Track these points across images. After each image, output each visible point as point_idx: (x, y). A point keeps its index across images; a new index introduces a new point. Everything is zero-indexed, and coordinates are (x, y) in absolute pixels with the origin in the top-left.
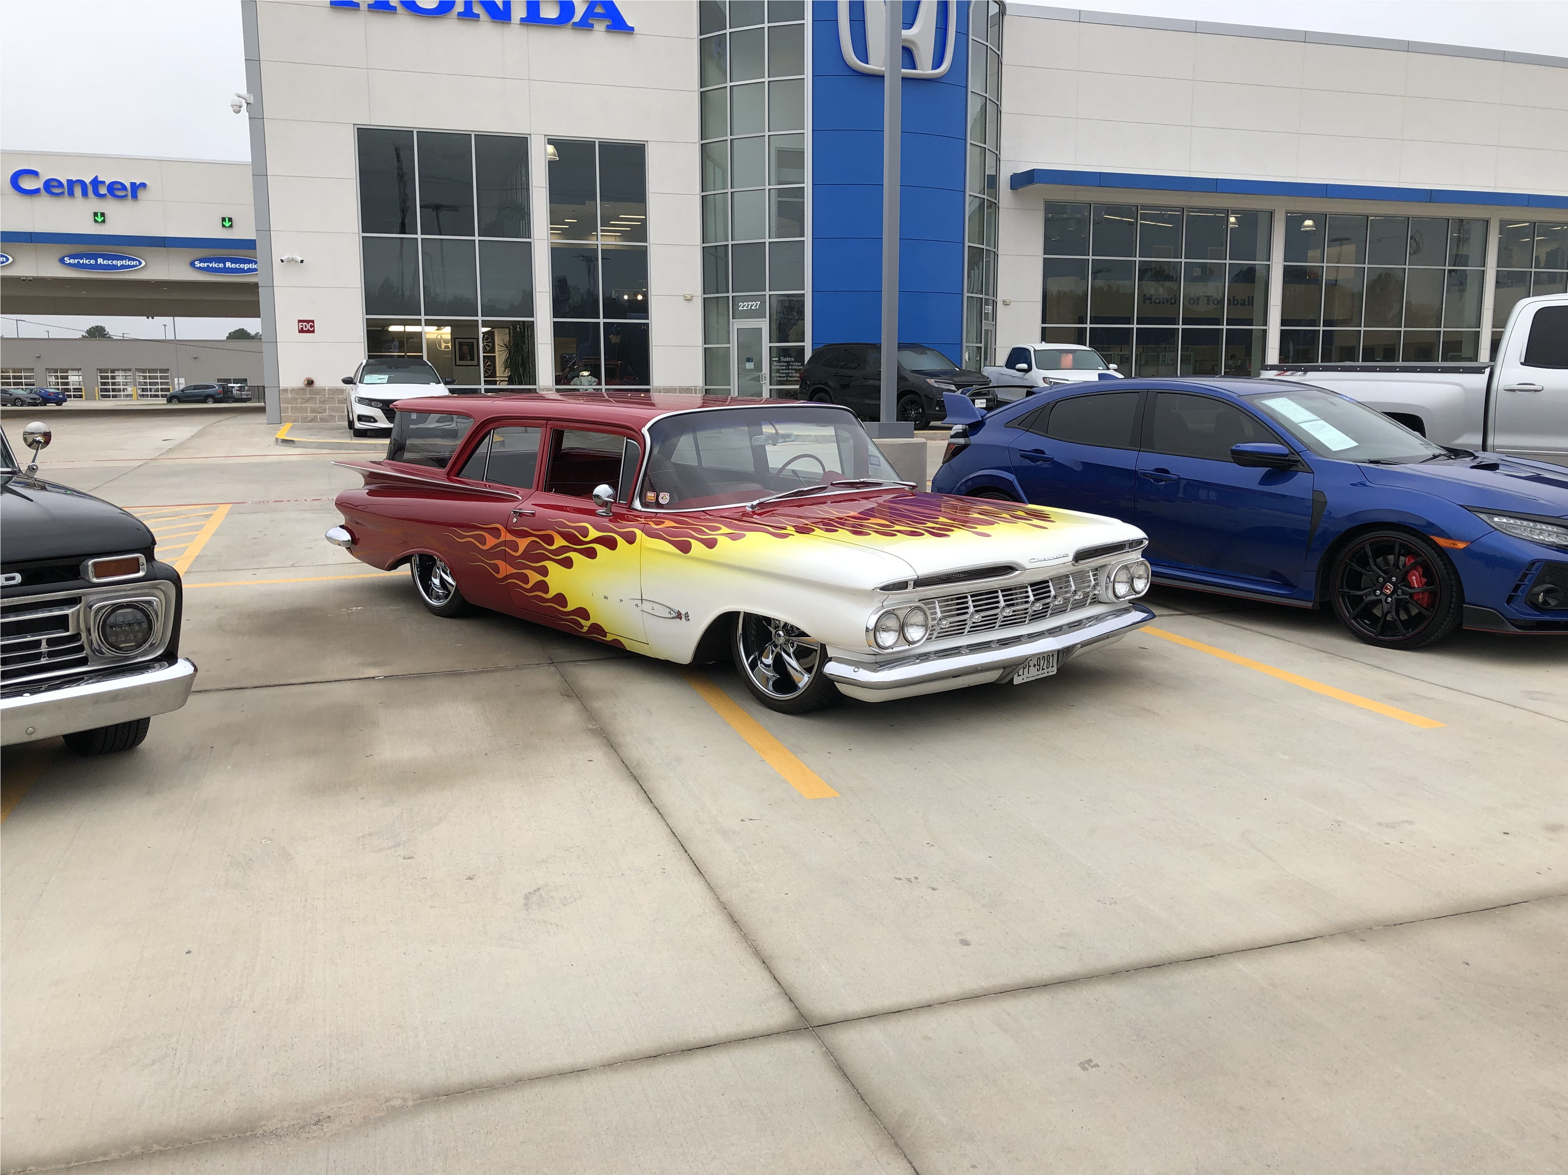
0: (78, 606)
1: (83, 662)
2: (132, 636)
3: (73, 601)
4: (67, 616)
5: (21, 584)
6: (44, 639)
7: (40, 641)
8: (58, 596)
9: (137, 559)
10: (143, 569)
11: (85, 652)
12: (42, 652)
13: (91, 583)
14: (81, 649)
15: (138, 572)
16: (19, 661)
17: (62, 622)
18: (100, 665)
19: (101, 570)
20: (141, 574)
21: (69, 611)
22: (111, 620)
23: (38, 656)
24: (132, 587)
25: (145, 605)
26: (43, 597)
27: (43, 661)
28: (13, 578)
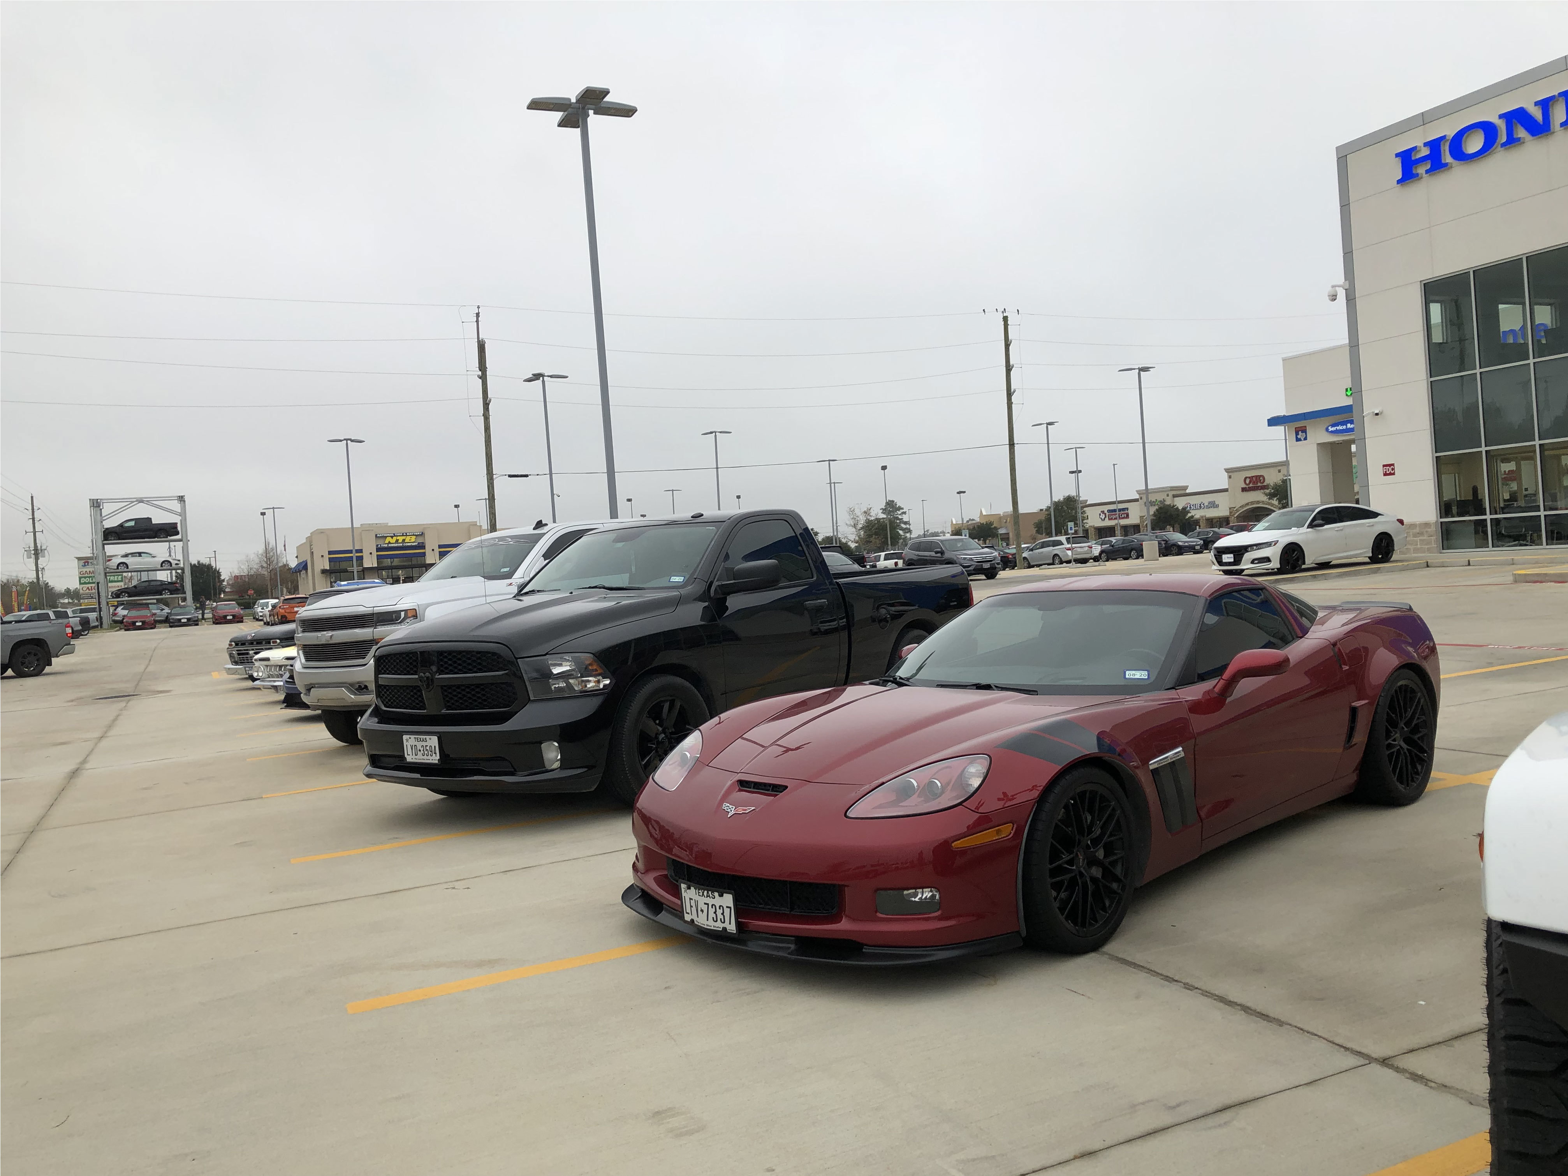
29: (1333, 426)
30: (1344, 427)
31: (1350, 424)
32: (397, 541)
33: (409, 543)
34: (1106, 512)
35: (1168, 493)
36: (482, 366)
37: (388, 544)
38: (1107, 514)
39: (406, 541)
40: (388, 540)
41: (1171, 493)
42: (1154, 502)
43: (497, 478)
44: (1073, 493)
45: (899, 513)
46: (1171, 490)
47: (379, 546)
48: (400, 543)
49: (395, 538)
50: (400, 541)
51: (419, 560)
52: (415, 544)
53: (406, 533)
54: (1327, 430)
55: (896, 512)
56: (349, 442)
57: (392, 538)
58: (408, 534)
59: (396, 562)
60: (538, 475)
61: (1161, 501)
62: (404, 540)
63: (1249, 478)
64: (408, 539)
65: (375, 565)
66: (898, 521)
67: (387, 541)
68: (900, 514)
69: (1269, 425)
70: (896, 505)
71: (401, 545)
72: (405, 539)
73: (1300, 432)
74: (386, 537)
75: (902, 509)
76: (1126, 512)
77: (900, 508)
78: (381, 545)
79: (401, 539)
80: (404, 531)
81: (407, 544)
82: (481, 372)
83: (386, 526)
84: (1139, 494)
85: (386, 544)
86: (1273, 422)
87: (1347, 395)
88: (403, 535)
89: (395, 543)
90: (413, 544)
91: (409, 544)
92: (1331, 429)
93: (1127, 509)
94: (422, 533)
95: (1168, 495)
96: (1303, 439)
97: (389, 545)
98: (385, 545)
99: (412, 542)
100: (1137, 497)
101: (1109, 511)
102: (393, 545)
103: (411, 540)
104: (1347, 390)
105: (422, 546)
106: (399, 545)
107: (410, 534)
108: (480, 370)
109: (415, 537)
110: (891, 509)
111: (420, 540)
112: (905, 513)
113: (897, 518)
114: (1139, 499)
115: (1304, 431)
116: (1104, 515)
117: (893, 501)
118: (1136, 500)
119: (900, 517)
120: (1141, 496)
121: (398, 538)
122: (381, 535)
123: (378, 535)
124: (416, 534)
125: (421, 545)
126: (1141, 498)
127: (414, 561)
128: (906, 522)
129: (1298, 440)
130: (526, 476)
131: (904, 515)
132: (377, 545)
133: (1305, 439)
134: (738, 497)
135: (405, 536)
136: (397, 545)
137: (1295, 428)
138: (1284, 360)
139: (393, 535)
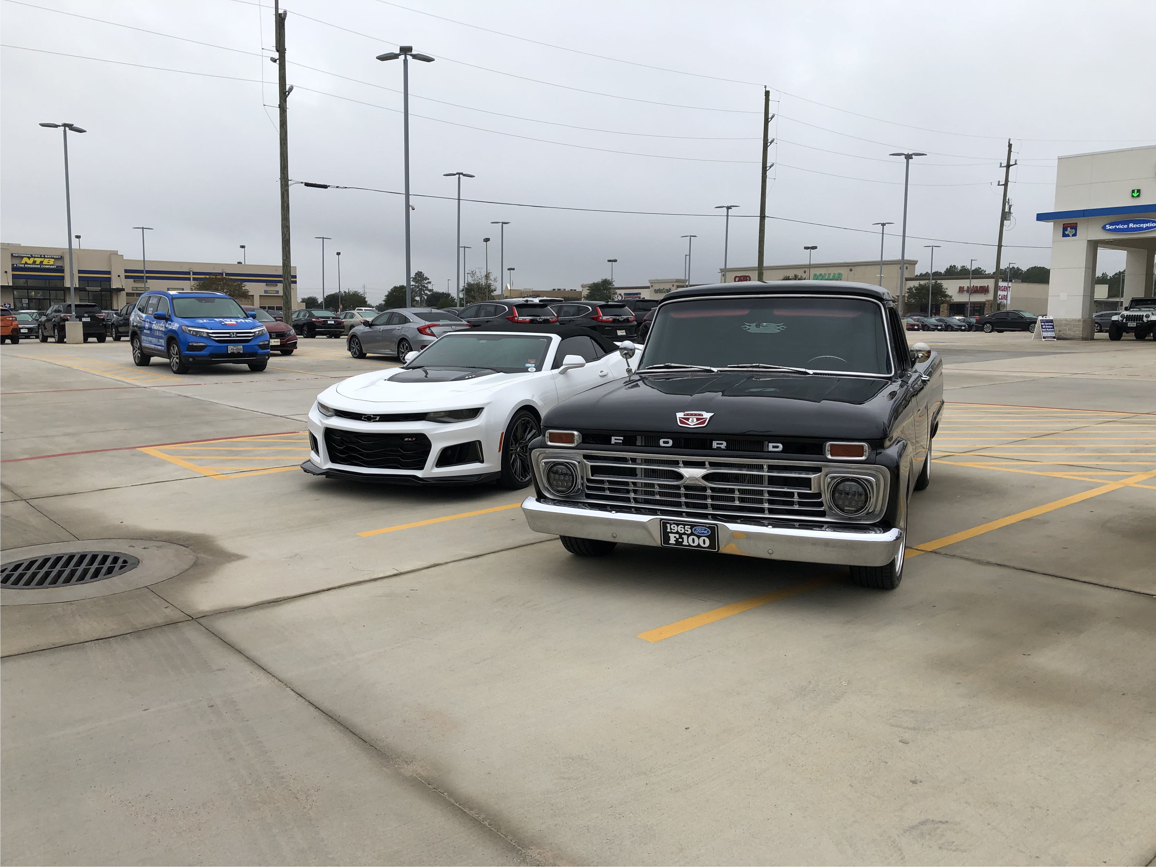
0: (819, 474)
1: (823, 514)
2: (854, 503)
3: (818, 470)
4: (810, 479)
5: (782, 452)
6: (796, 492)
7: (793, 493)
8: (803, 463)
9: (862, 446)
10: (866, 456)
11: (823, 507)
12: (793, 501)
13: (827, 458)
14: (821, 504)
15: (862, 456)
16: (782, 503)
17: (807, 483)
18: (834, 519)
19: (835, 451)
20: (863, 458)
21: (812, 476)
22: (841, 487)
23: (792, 503)
24: (857, 467)
25: (865, 482)
26: (794, 463)
27: (796, 507)
28: (777, 447)
29: (1111, 224)
30: (1126, 226)
31: (1132, 224)
32: (34, 262)
33: (47, 265)
34: (623, 295)
35: (673, 284)
36: (281, 47)
37: (25, 264)
38: (624, 296)
39: (44, 263)
40: (25, 260)
41: (676, 284)
42: (661, 290)
43: (291, 185)
44: (609, 278)
45: (426, 282)
46: (676, 282)
47: (15, 265)
48: (37, 265)
49: (32, 260)
50: (38, 262)
51: (58, 283)
52: (53, 267)
53: (44, 256)
54: (1104, 228)
55: (423, 281)
56: (67, 129)
57: (29, 259)
58: (46, 256)
59: (31, 283)
60: (337, 187)
61: (667, 290)
62: (41, 262)
63: (739, 277)
64: (46, 261)
65: (11, 284)
66: (424, 289)
67: (23, 261)
68: (426, 284)
69: (1037, 220)
70: (424, 275)
71: (39, 266)
72: (43, 261)
73: (1069, 229)
74: (23, 257)
75: (428, 279)
76: (639, 296)
77: (426, 279)
78: (17, 265)
79: (38, 261)
80: (43, 254)
81: (44, 266)
82: (278, 53)
83: (19, 246)
84: (651, 283)
85: (23, 264)
86: (1041, 217)
87: (1133, 196)
88: (41, 257)
89: (32, 264)
90: (51, 267)
91: (47, 267)
92: (1108, 227)
93: (640, 294)
94: (61, 257)
95: (673, 286)
96: (1071, 236)
97: (26, 266)
98: (21, 265)
99: (50, 265)
100: (649, 285)
101: (625, 294)
102: (29, 266)
103: (49, 263)
104: (1133, 191)
105: (61, 270)
106: (36, 266)
107: (49, 256)
108: (278, 51)
109: (53, 260)
110: (419, 279)
111: (59, 264)
112: (430, 283)
113: (424, 286)
114: (651, 287)
115: (1074, 227)
116: (621, 297)
117: (421, 272)
118: (648, 288)
119: (426, 285)
120: (652, 284)
121: (36, 259)
122: (17, 255)
123: (14, 255)
124: (55, 257)
125: (59, 268)
126: (652, 286)
127: (53, 283)
128: (430, 290)
129: (1064, 235)
130: (325, 187)
131: (429, 284)
132: (13, 265)
133: (1075, 235)
134: (338, 254)
135: (43, 258)
136: (34, 266)
137: (1064, 224)
138: (1060, 159)
139: (30, 256)
